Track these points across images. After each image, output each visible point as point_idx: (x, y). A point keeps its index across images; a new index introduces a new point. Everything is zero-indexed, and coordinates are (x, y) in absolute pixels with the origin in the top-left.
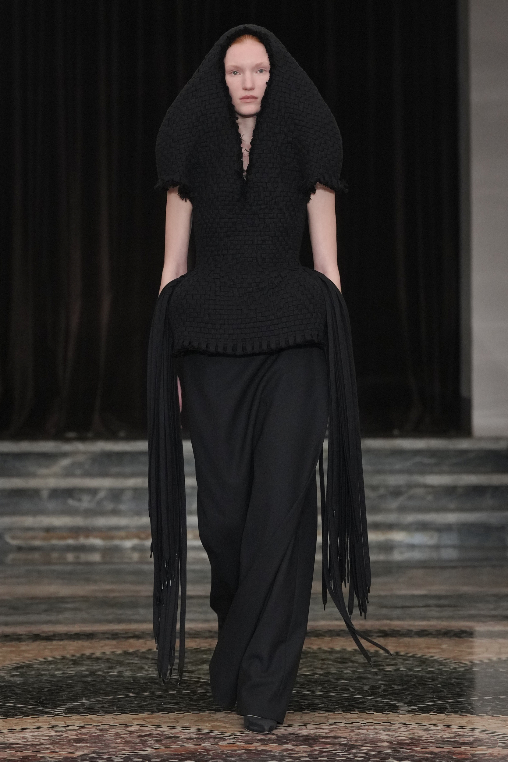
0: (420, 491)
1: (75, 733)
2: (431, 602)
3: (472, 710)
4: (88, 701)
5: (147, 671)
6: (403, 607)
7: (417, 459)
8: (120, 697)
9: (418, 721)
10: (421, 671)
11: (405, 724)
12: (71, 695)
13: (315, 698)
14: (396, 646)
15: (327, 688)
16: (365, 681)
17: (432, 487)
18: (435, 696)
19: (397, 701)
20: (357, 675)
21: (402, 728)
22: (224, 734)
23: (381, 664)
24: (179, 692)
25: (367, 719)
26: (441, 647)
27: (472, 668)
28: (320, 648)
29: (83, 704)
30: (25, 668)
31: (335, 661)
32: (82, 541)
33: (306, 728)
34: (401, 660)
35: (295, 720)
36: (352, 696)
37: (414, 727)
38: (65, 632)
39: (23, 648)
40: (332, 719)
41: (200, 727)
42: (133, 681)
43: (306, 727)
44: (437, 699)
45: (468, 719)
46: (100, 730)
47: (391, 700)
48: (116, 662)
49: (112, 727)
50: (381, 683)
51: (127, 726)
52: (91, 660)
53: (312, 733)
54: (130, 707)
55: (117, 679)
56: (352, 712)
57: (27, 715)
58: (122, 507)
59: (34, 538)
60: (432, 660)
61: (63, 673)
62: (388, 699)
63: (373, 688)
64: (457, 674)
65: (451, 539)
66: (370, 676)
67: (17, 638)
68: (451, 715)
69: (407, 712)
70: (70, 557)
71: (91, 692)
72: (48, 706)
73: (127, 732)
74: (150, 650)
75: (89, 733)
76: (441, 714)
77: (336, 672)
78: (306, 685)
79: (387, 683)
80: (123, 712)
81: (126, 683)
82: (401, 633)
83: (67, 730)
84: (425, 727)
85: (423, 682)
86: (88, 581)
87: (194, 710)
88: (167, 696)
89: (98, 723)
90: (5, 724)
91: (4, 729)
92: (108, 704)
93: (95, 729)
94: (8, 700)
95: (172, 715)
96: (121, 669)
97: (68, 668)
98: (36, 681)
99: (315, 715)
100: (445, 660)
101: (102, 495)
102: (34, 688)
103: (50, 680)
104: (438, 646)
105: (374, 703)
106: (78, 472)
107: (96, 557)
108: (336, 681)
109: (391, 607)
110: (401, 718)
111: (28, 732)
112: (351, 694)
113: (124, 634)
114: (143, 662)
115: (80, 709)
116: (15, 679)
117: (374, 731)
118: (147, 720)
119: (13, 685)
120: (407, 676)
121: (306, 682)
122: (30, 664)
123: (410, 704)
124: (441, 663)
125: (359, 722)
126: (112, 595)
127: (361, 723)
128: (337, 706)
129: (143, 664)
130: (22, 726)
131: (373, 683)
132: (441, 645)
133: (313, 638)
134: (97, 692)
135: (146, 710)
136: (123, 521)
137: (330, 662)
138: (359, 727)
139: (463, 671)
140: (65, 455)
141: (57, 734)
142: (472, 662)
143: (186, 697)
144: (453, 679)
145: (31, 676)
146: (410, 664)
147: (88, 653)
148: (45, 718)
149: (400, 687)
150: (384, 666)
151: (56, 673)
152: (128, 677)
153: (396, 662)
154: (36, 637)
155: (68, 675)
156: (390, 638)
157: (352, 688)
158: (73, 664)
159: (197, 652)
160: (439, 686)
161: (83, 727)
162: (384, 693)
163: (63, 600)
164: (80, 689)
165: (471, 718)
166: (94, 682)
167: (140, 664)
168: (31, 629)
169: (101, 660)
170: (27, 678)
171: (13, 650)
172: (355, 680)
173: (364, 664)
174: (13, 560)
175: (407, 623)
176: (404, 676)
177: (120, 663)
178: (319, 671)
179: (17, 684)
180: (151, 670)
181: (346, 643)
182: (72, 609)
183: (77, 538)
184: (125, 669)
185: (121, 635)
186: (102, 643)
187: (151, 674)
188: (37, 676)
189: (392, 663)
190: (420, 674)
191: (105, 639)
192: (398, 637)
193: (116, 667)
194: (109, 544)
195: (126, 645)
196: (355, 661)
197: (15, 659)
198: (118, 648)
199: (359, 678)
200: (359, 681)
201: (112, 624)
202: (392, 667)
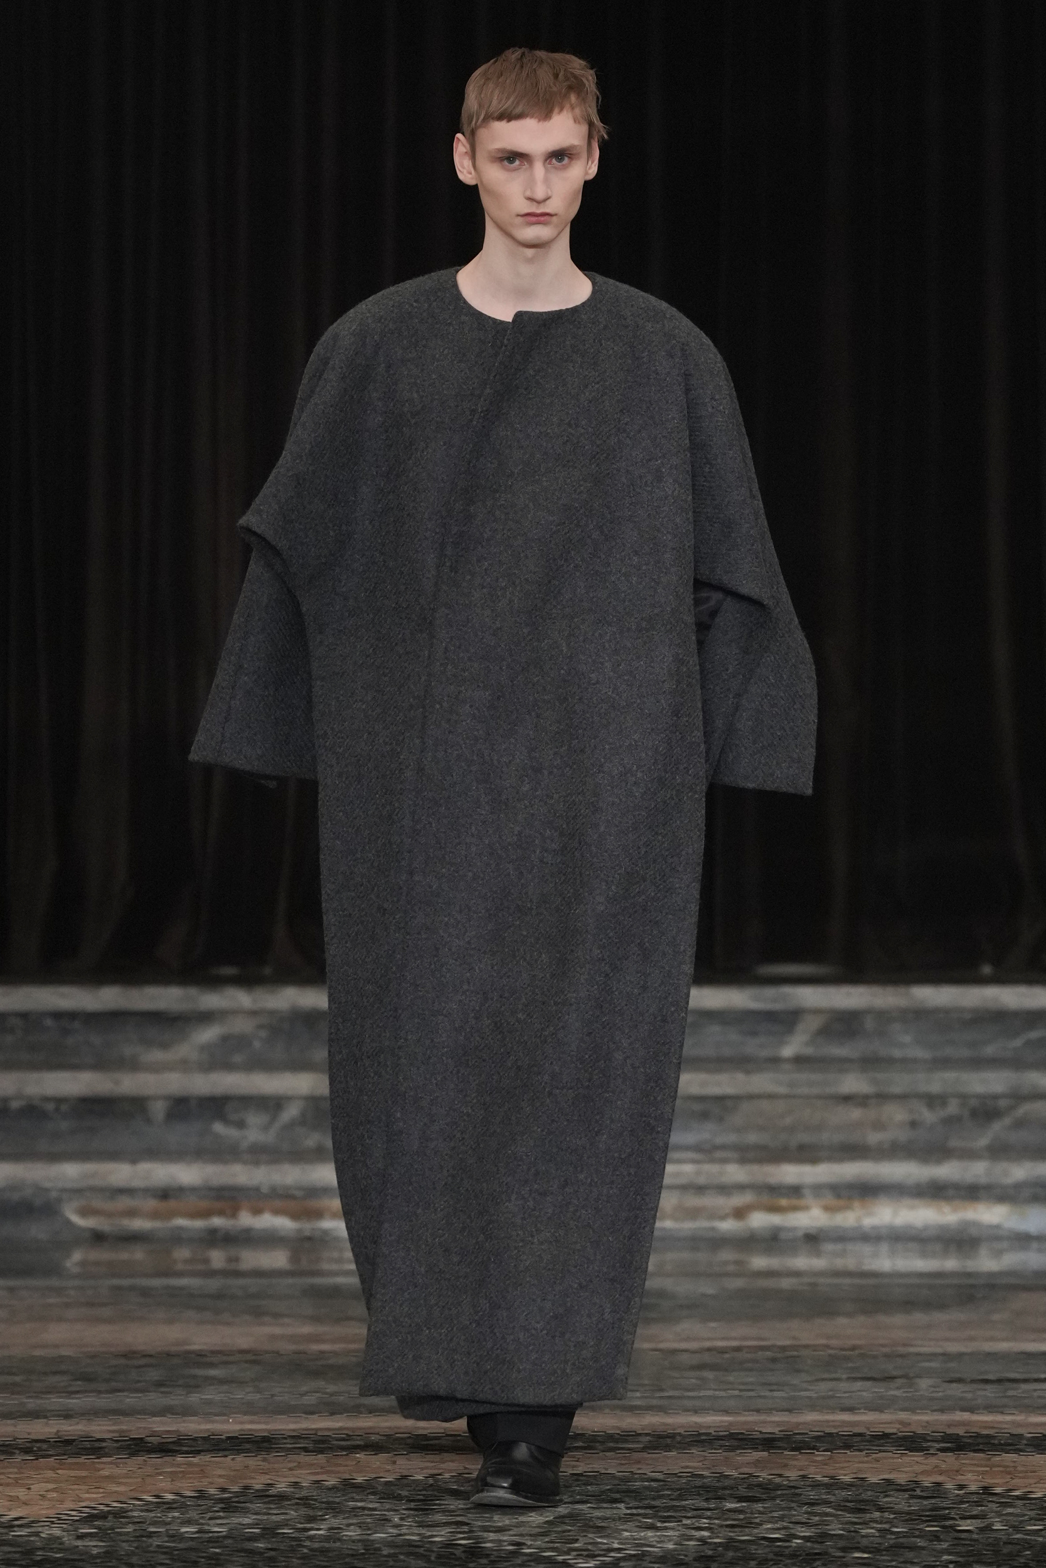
5: (396, 1526)
6: (999, 1381)
7: (1034, 1035)
10: (1043, 1532)
14: (984, 1473)
16: (910, 1555)
20: (891, 1540)
23: (949, 1514)
28: (804, 1477)
30: (110, 1518)
31: (839, 1507)
32: (246, 1220)
34: (994, 1506)
38: (205, 1435)
39: (106, 1473)
42: (364, 1549)
48: (323, 1505)
50: (946, 1560)
52: (267, 1500)
55: (327, 1545)
59: (132, 1213)
61: (199, 1532)
66: (921, 1543)
67: (93, 1448)
70: (217, 1258)
74: (405, 1477)
77: (842, 1532)
78: (772, 1563)
81: (348, 1555)
82: (996, 1442)
86: (258, 1313)
96: (335, 1522)
97: (211, 1519)
98: (137, 1548)
101: (292, 1112)
103: (169, 1547)
106: (238, 1058)
107: (278, 1259)
108: (842, 1554)
109: (973, 1381)
113: (343, 1440)
114: (387, 1507)
116: (86, 1544)
119: (83, 1557)
120: (1010, 1542)
121: (771, 1556)
122: (122, 1507)
126: (315, 1347)
129: (388, 1510)
131: (930, 1559)
137: (829, 1510)
140: (206, 1017)
145: (123, 1538)
146: (1017, 1515)
147: (258, 1483)
150: (954, 1519)
151: (184, 1530)
152: (353, 1541)
153: (982, 1511)
154: (136, 1447)
155: (211, 1535)
156: (972, 1454)
158: (223, 1510)
163: (199, 1359)
166: (272, 1553)
167: (379, 1511)
168: (124, 1427)
169: (290, 1500)
170: (114, 1541)
171: (83, 1475)
172: (888, 1551)
173: (908, 1513)
174: (83, 1263)
175: (1008, 1418)
176: (1002, 1543)
177: (332, 1509)
178: (803, 1529)
179: (92, 1555)
180: (406, 1525)
181: (866, 1465)
182: (222, 1381)
183: (234, 1214)
184: (345, 1522)
185: (335, 1442)
186: (290, 1462)
187: (405, 1534)
188: (137, 1537)
189: (974, 1513)
190: (1041, 1539)
191: (297, 1451)
192: (989, 1451)
193: (323, 1518)
194: (307, 1227)
195: (346, 1466)
196: (887, 1508)
197: (87, 1495)
198: (328, 1472)
199: (896, 1547)
200: (895, 1555)
201: (315, 1416)
202: (974, 1521)
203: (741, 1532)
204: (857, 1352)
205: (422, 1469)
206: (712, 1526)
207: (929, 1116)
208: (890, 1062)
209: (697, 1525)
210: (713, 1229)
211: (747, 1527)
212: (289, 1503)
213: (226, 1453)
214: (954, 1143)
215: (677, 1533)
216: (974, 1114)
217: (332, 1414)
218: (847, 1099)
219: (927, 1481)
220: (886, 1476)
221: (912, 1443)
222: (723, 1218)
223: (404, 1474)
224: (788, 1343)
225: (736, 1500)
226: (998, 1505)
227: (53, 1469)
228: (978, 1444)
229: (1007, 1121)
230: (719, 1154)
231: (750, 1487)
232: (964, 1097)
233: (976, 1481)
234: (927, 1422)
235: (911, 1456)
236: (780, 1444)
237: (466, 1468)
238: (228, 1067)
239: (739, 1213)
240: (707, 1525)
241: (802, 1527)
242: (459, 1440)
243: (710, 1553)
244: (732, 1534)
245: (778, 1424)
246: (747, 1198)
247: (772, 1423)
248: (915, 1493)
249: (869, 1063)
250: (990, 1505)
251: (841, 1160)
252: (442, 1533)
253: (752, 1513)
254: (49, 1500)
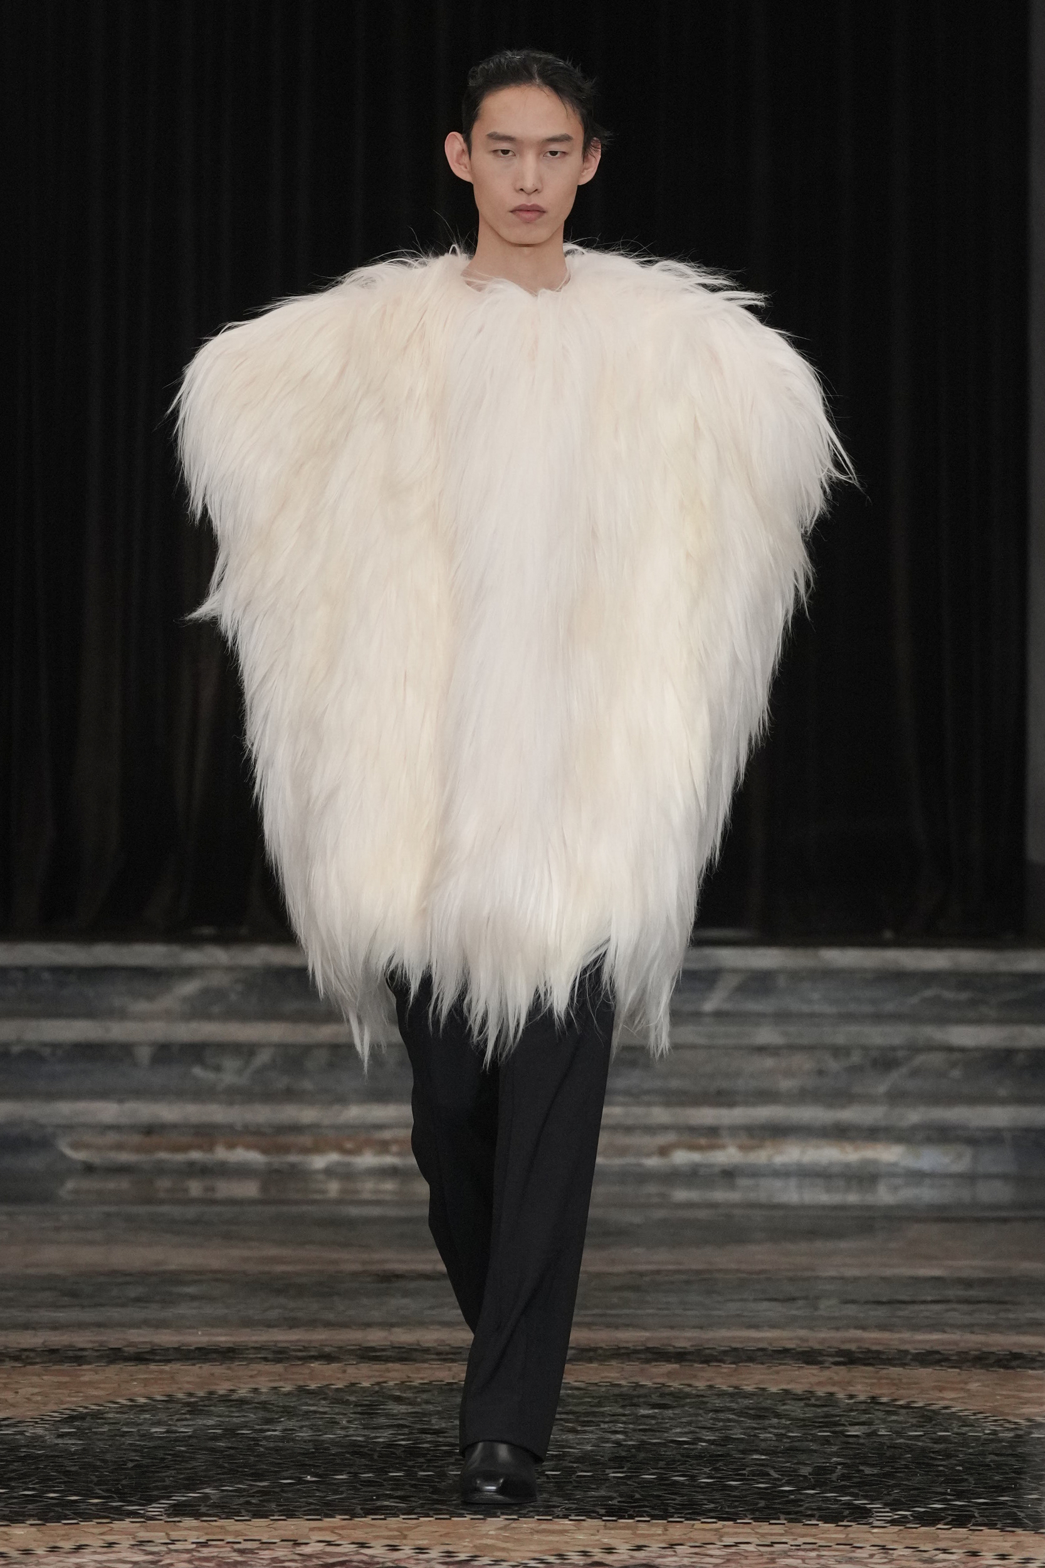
0: (936, 1059)
1: (186, 1556)
2: (951, 1293)
3: (1026, 1521)
4: (219, 1490)
5: (342, 1428)
6: (890, 1302)
7: (929, 993)
8: (285, 1484)
9: (909, 1543)
10: (923, 1437)
11: (883, 1548)
12: (182, 1476)
13: (695, 1492)
14: (872, 1384)
15: (723, 1470)
16: (803, 1457)
17: (962, 1050)
18: (949, 1490)
19: (868, 1500)
20: (786, 1443)
21: (876, 1556)
22: (502, 1563)
23: (839, 1420)
24: (410, 1474)
25: (804, 1536)
26: (968, 1388)
27: (1031, 1433)
28: (711, 1387)
29: (206, 1497)
30: (88, 1418)
31: (741, 1413)
32: (222, 1154)
33: (674, 1553)
34: (880, 1414)
35: (653, 1535)
36: (775, 1487)
37: (902, 1553)
38: (176, 1346)
39: (86, 1378)
40: (727, 1534)
41: (450, 1548)
42: (314, 1449)
43: (675, 1551)
44: (952, 1497)
45: (1018, 1539)
46: (242, 1552)
47: (856, 1496)
48: (279, 1409)
49: (265, 1546)
50: (836, 1462)
51: (296, 1544)
52: (228, 1404)
53: (687, 1564)
54: (303, 1505)
55: (281, 1444)
56: (772, 1522)
57: (87, 1516)
58: (307, 1085)
59: (119, 1147)
60: (948, 1414)
61: (167, 1432)
62: (851, 1494)
63: (819, 1471)
64: (999, 1445)
65: (995, 1161)
66: (813, 1446)
67: (77, 1357)
68: (981, 1530)
69: (888, 1522)
70: (195, 1188)
71: (225, 1470)
72: (132, 1499)
73: (297, 1557)
74: (353, 1384)
75: (217, 1557)
76: (960, 1528)
77: (743, 1436)
78: (678, 1464)
79: (848, 1461)
80: (290, 1514)
81: (300, 1453)
82: (883, 1357)
83: (170, 1551)
84: (926, 1555)
85: (927, 1461)
86: (230, 1237)
87: (438, 1512)
88: (385, 1483)
89: (237, 1536)
90: (40, 1535)
91: (39, 1546)
92: (261, 1496)
93: (230, 1549)
94: (50, 1487)
95: (393, 1522)
96: (291, 1424)
97: (178, 1420)
98: (111, 1446)
99: (695, 1527)
100: (974, 1414)
101: (263, 1057)
102: (104, 1461)
103: (140, 1445)
104: (962, 1385)
105: (820, 1504)
106: (216, 1009)
107: (249, 1189)
108: (741, 1456)
109: (867, 1302)
110: (875, 1535)
111: (89, 1554)
112: (772, 1484)
113: (300, 1351)
114: (337, 1410)
115: (200, 1506)
116: (65, 1442)
117: (818, 1561)
118: (341, 1532)
119: (62, 1454)
120: (894, 1447)
121: (679, 1457)
122: (98, 1410)
123: (895, 1505)
124: (964, 1422)
125: (786, 1543)
126: (280, 1268)
127: (792, 1545)
128: (741, 1507)
129: (338, 1414)
130: (77, 1541)
131: (820, 1461)
132: (966, 1383)
133: (696, 1365)
134: (238, 1471)
135: (338, 1510)
136: (308, 1115)
137: (731, 1416)
138: (785, 1552)
139: (1011, 1437)
140: (188, 972)
141: (150, 1558)
142: (1029, 1420)
143: (425, 1485)
144: (990, 1454)
145: (99, 1437)
146: (900, 1422)
147: (222, 1389)
148: (126, 1524)
149: (876, 1471)
150: (844, 1425)
151: (154, 1430)
152: (305, 1442)
153: (869, 1418)
155: (178, 1435)
156: (862, 1368)
157: (775, 1471)
158: (189, 1412)
159: (452, 1390)
160: (961, 1468)
161: (205, 1544)
162: (843, 1483)
163: (176, 1278)
164: (203, 1466)
165: (1022, 1538)
166: (232, 1452)
167: (330, 1414)
168: (105, 1338)
169: (250, 1404)
170: (90, 1440)
171: (64, 1380)
172: (781, 1453)
173: (803, 1420)
174: (76, 1192)
175: (897, 1336)
176: (885, 1447)
177: (288, 1413)
178: (707, 1434)
179: (71, 1451)
180: (353, 1428)
181: (768, 1377)
182: (193, 1298)
183: (210, 1148)
184: (298, 1424)
185: (294, 1353)
186: (252, 1370)
187: (353, 1436)
188: (112, 1436)
189: (862, 1420)
190: (920, 1444)
191: (259, 1360)
192: (878, 1364)
193: (279, 1420)
194: (278, 1160)
195: (303, 1374)
196: (784, 1415)
197: (68, 1399)
198: (286, 1379)
199: (792, 1450)
200: (789, 1457)
201: (275, 1330)
202: (861, 1427)
203: (653, 1435)
204: (762, 1276)
205: (370, 1377)
206: (627, 1430)
207: (833, 1065)
208: (800, 1016)
209: (613, 1429)
210: (640, 1165)
211: (659, 1431)
212: (247, 1406)
213: (193, 1361)
214: (857, 1089)
215: (594, 1436)
216: (875, 1063)
217: (291, 1328)
218: (762, 1049)
219: (821, 1392)
220: (785, 1387)
221: (810, 1357)
222: (649, 1155)
223: (353, 1382)
224: (700, 1267)
225: (650, 1407)
226: (884, 1413)
227: (39, 1375)
228: (869, 1359)
229: (904, 1070)
230: (646, 1098)
231: (662, 1395)
232: (865, 1048)
233: (866, 1391)
234: (824, 1340)
235: (808, 1369)
236: (689, 1357)
237: (409, 1377)
238: (208, 1017)
239: (663, 1151)
240: (622, 1429)
241: (708, 1432)
242: (403, 1352)
243: (624, 1454)
244: (644, 1437)
245: (689, 1339)
246: (670, 1138)
247: (684, 1339)
248: (810, 1402)
249: (782, 1017)
250: (876, 1413)
251: (754, 1104)
252: (385, 1435)
253: (662, 1419)
254: (35, 1403)
